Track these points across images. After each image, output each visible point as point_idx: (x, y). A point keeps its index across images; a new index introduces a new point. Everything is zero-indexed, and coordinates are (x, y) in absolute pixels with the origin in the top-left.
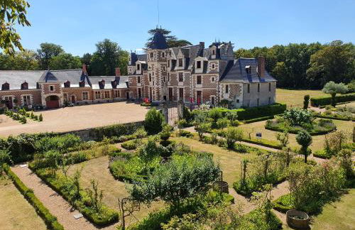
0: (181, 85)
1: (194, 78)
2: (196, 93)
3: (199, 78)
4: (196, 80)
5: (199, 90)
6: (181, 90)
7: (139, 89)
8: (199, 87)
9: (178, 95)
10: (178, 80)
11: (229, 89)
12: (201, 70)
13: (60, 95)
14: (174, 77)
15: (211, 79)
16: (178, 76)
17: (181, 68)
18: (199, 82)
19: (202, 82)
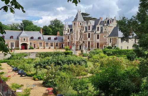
0: (89, 39)
1: (96, 36)
2: (96, 44)
3: (98, 36)
4: (97, 37)
5: (98, 42)
6: (89, 42)
7: (68, 42)
8: (98, 41)
9: (87, 45)
10: (88, 37)
11: (111, 41)
12: (99, 32)
13: (28, 43)
14: (86, 35)
15: (104, 36)
16: (88, 35)
17: (89, 31)
18: (98, 38)
19: (99, 38)
